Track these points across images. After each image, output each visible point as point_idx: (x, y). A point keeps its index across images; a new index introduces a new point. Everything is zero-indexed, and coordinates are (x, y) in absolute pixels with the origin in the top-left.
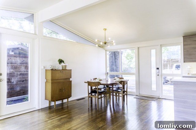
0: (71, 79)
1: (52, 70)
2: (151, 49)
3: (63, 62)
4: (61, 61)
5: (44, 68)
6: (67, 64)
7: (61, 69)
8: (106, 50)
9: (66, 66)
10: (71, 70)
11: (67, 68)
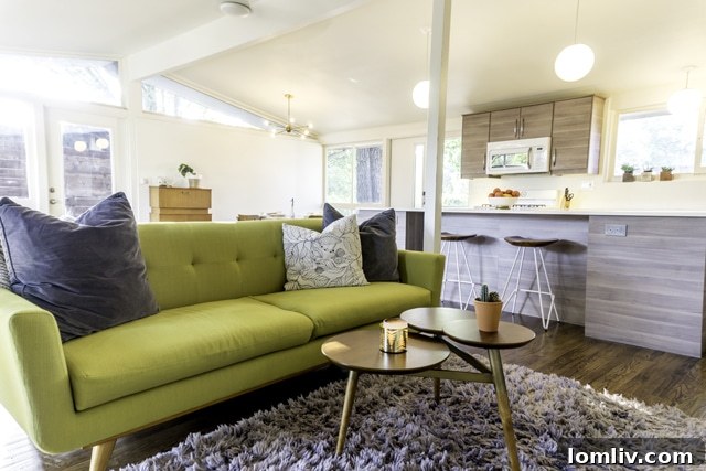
0: (210, 211)
1: (163, 187)
2: (415, 145)
3: (191, 171)
4: (186, 170)
5: (147, 182)
6: (200, 177)
7: (188, 186)
8: (324, 146)
9: (197, 181)
10: (210, 190)
11: (202, 186)
